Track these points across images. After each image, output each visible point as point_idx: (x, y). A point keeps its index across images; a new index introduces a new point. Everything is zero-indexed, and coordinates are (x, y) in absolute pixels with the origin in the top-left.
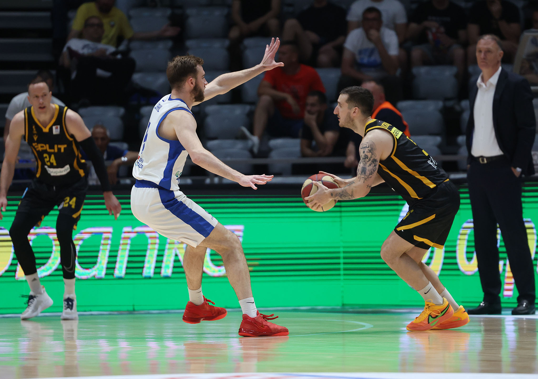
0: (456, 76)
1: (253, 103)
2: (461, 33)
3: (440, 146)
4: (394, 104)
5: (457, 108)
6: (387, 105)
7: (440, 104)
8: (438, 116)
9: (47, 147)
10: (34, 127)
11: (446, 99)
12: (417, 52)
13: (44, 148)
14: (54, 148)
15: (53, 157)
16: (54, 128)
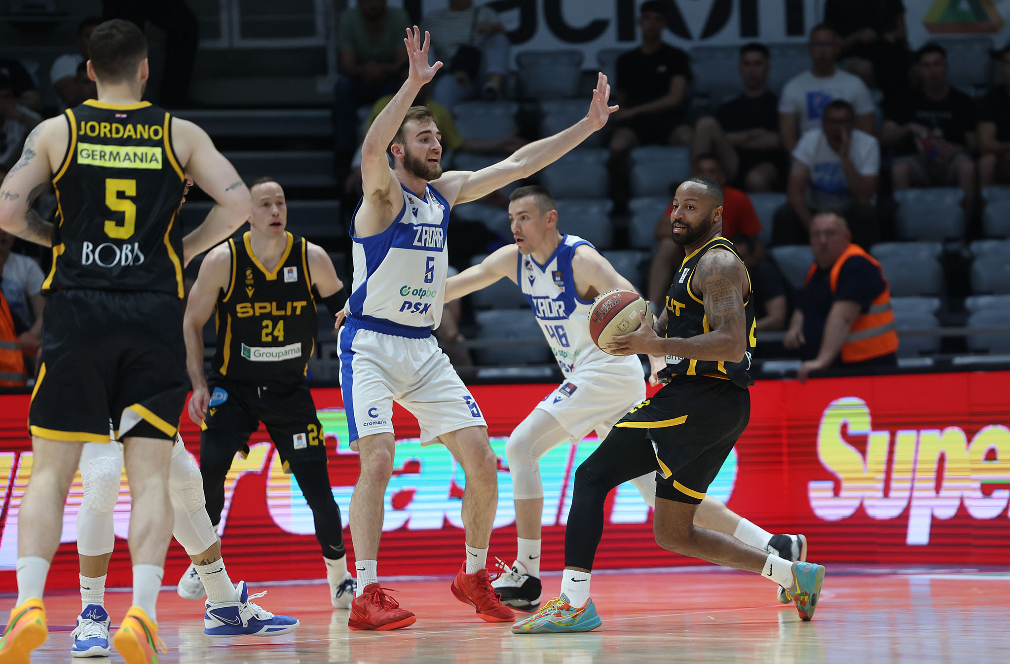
0: (963, 203)
1: (645, 249)
2: (970, 137)
3: (938, 314)
4: (867, 249)
5: (965, 253)
6: (855, 250)
7: (938, 248)
8: (934, 267)
9: (271, 308)
10: (249, 272)
11: (947, 240)
12: (901, 167)
13: (268, 310)
14: (285, 309)
15: (281, 324)
16: (286, 270)
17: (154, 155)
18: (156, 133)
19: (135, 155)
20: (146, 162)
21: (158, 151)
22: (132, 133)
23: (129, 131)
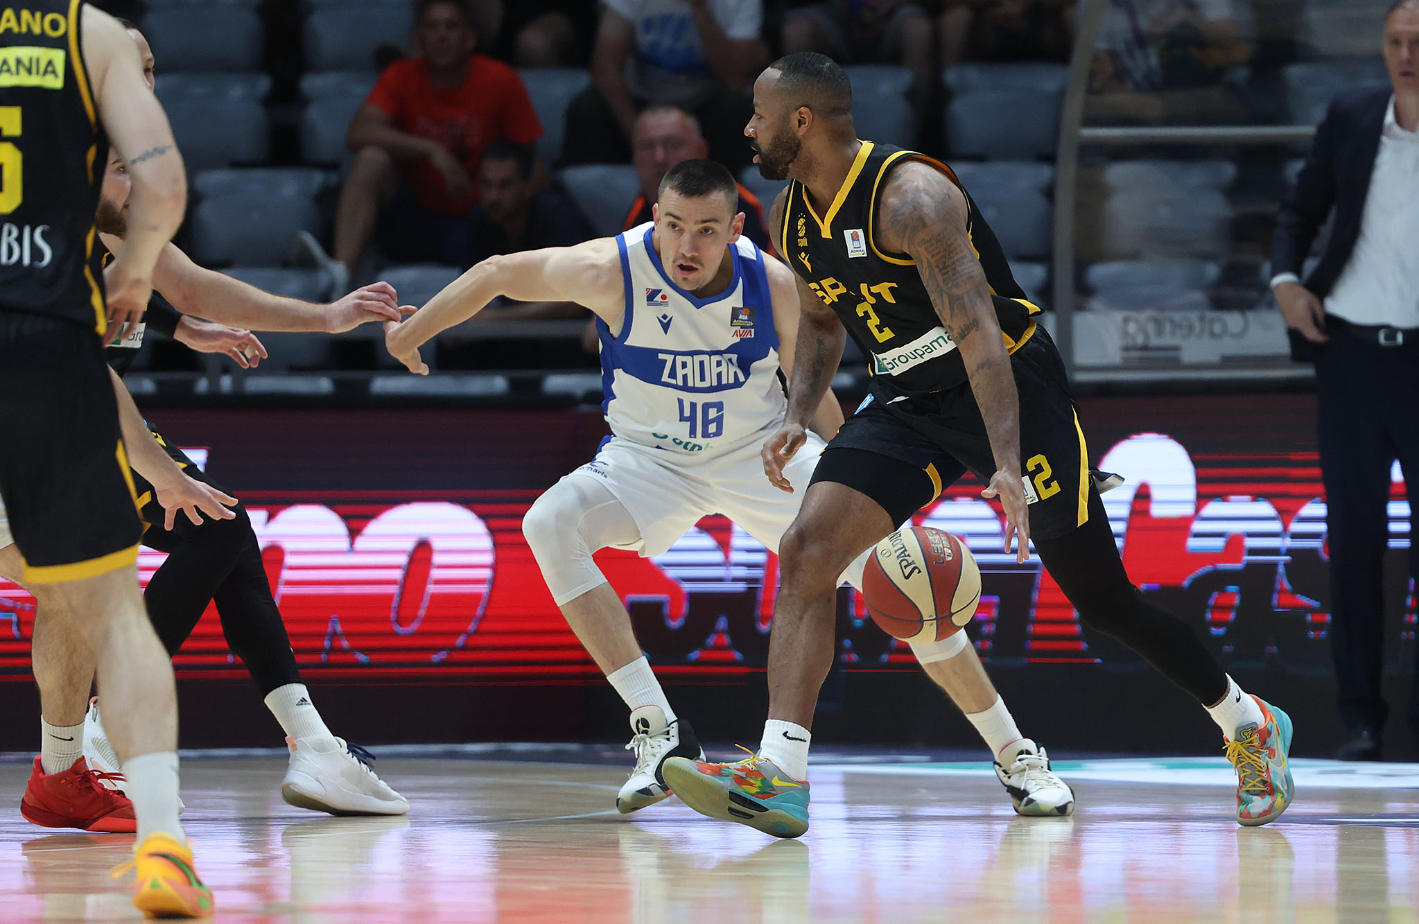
1: (329, 166)
12: (797, 27)
17: (50, 63)
18: (55, 25)
19: (19, 62)
20: (38, 73)
21: (58, 56)
22: (13, 24)
23: (8, 21)
